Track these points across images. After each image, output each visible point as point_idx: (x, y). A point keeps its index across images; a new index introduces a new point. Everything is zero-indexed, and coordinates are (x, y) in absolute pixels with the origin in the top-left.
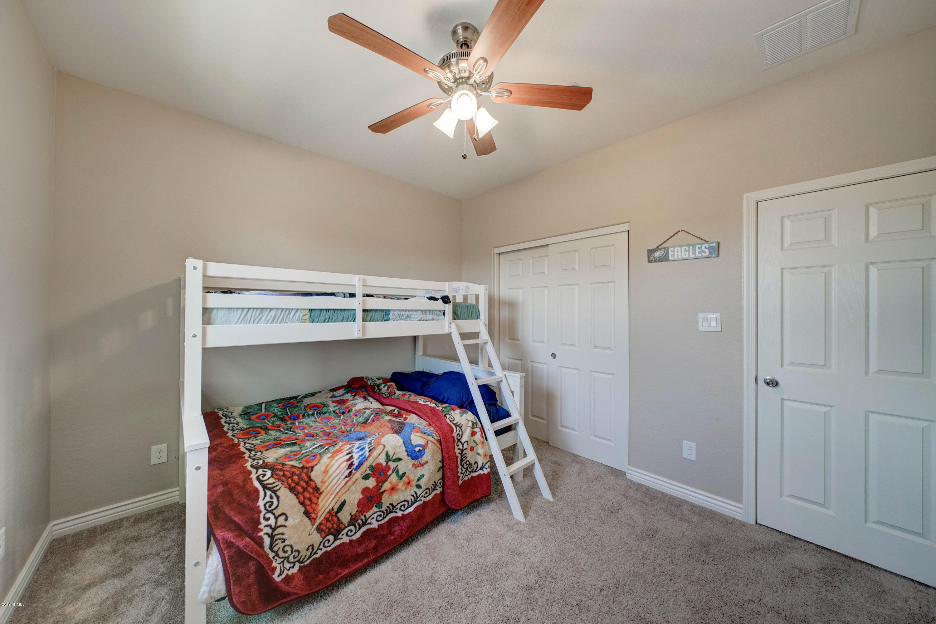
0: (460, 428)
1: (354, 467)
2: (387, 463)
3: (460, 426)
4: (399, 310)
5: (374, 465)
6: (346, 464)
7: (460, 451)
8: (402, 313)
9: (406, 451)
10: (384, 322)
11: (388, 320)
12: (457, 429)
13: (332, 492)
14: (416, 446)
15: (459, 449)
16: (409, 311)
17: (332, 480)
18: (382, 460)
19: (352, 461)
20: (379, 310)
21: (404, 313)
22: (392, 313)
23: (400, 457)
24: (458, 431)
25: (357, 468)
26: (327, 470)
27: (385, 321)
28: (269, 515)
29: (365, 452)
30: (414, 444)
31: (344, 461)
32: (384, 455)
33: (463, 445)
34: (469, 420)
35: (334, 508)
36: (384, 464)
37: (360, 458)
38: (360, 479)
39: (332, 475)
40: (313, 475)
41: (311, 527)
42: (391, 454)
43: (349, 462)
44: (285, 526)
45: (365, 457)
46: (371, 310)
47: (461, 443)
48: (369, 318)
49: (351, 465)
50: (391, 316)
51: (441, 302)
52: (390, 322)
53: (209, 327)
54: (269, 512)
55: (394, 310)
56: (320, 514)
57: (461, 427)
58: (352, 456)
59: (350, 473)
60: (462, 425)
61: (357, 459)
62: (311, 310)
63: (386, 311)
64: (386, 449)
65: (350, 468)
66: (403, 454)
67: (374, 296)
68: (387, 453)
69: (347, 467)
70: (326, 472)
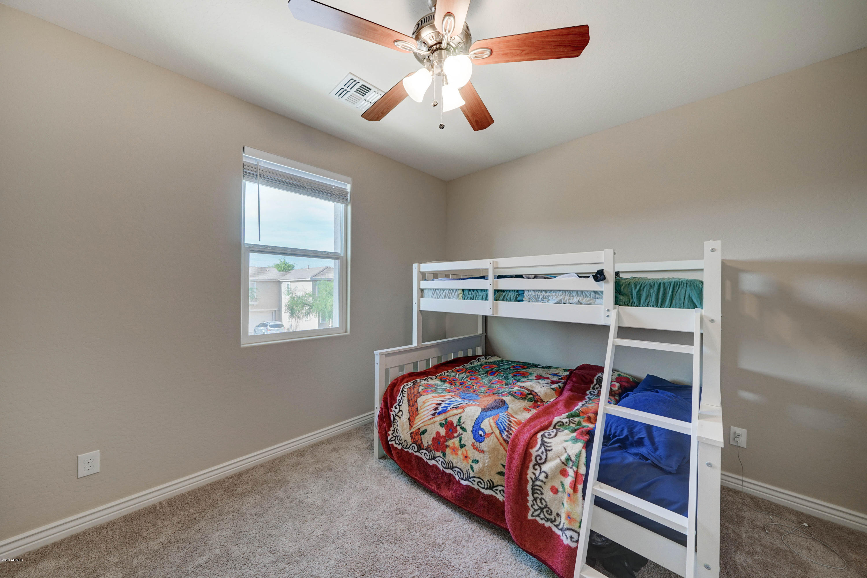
0: (546, 451)
1: (438, 411)
2: (456, 426)
3: (548, 448)
4: (534, 291)
5: (448, 419)
6: (434, 406)
7: (533, 477)
8: (537, 293)
9: (473, 427)
10: (517, 303)
11: (522, 301)
12: (540, 448)
13: (423, 418)
14: (482, 430)
15: (534, 474)
16: (546, 291)
17: (424, 411)
18: (455, 420)
19: (439, 406)
20: (513, 290)
21: (539, 294)
22: (526, 293)
23: (467, 429)
24: (540, 451)
25: (440, 413)
26: (425, 402)
27: (519, 301)
28: (397, 407)
29: (449, 406)
30: (481, 427)
31: (434, 403)
32: (458, 417)
33: (540, 473)
34: (568, 452)
35: (420, 429)
36: (455, 425)
37: (443, 408)
38: (438, 423)
39: (426, 407)
40: (419, 399)
41: (409, 430)
42: (462, 421)
43: (437, 406)
44: (400, 418)
45: (446, 409)
46: (505, 290)
47: (541, 469)
48: (501, 298)
49: (436, 409)
50: (526, 297)
51: (591, 279)
52: (524, 303)
53: (421, 299)
54: (398, 405)
55: (528, 290)
56: (414, 426)
57: (549, 450)
58: (441, 403)
59: (434, 415)
60: (551, 450)
61: (442, 408)
62: (463, 290)
63: (520, 292)
64: (462, 415)
65: (435, 411)
66: (469, 428)
67: (524, 276)
68: (460, 417)
69: (434, 408)
70: (424, 403)
